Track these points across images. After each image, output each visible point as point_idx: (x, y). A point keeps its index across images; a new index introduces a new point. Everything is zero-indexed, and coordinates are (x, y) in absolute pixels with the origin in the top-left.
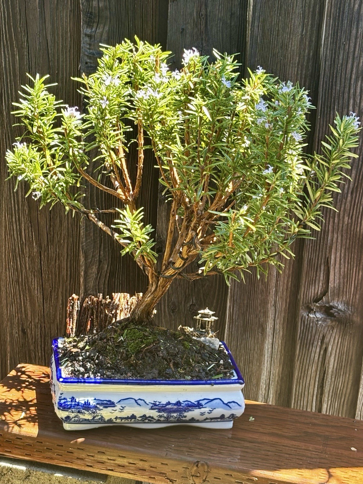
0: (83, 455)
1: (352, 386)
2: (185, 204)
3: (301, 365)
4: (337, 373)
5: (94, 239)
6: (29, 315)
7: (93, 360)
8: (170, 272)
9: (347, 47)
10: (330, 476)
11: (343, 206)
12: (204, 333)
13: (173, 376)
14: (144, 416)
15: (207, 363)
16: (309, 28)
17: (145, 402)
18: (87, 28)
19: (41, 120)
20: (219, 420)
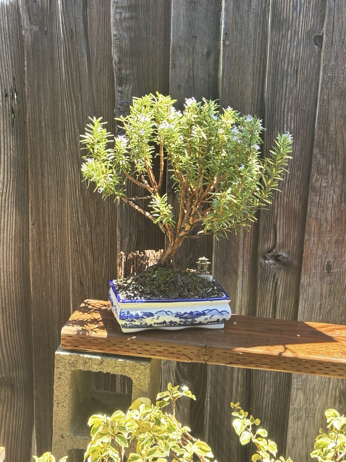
0: (135, 347)
1: (294, 305)
2: (189, 192)
3: (261, 294)
4: (284, 299)
5: (126, 220)
8: (182, 233)
9: (281, 92)
10: (286, 348)
12: (203, 272)
13: (187, 296)
14: (171, 321)
15: (207, 289)
16: (257, 82)
17: (172, 313)
18: (119, 87)
19: (99, 145)
20: (216, 323)
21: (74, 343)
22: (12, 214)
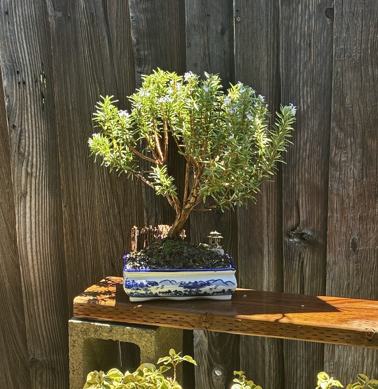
0: (141, 315)
1: (322, 286)
3: (287, 274)
5: (151, 200)
6: (115, 254)
8: (188, 206)
9: (295, 66)
10: (284, 316)
11: (303, 166)
12: (214, 246)
13: (192, 267)
14: (176, 291)
15: (214, 260)
16: (272, 57)
17: (176, 282)
18: (138, 67)
19: (110, 122)
20: (222, 293)
21: (86, 312)
22: (45, 197)
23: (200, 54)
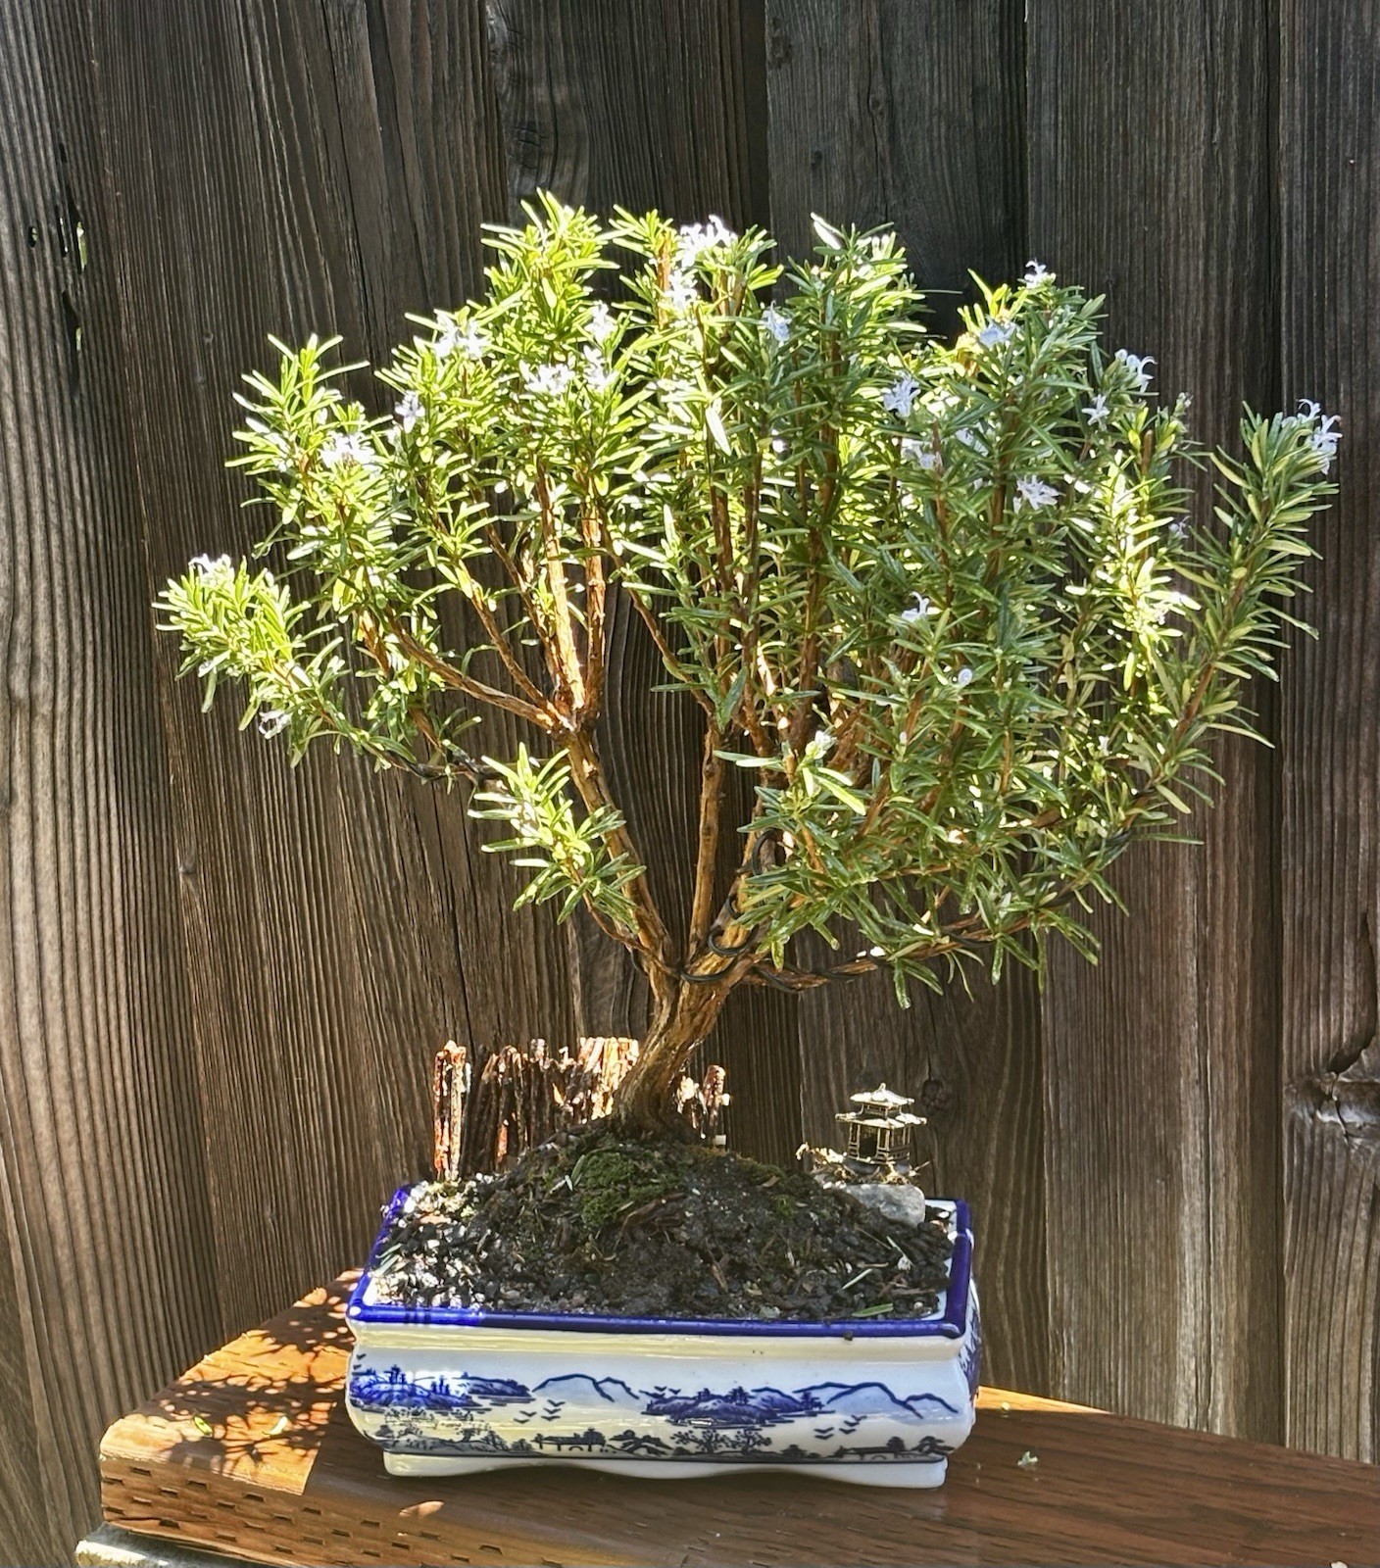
0: (436, 1559)
3: (1305, 1290)
7: (473, 1250)
8: (709, 964)
9: (1364, 176)
12: (868, 1170)
13: (721, 1306)
14: (629, 1435)
15: (849, 1267)
16: (1233, 121)
17: (628, 1390)
18: (523, 174)
20: (890, 1457)
21: (162, 1509)
23: (841, 104)
